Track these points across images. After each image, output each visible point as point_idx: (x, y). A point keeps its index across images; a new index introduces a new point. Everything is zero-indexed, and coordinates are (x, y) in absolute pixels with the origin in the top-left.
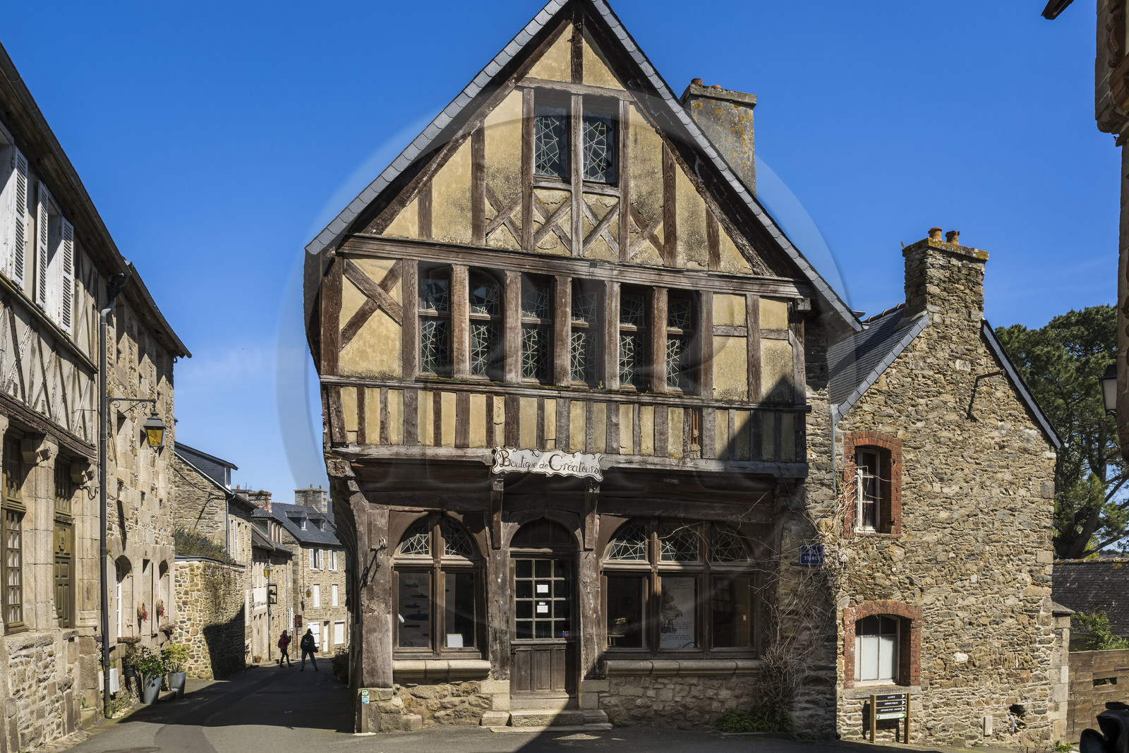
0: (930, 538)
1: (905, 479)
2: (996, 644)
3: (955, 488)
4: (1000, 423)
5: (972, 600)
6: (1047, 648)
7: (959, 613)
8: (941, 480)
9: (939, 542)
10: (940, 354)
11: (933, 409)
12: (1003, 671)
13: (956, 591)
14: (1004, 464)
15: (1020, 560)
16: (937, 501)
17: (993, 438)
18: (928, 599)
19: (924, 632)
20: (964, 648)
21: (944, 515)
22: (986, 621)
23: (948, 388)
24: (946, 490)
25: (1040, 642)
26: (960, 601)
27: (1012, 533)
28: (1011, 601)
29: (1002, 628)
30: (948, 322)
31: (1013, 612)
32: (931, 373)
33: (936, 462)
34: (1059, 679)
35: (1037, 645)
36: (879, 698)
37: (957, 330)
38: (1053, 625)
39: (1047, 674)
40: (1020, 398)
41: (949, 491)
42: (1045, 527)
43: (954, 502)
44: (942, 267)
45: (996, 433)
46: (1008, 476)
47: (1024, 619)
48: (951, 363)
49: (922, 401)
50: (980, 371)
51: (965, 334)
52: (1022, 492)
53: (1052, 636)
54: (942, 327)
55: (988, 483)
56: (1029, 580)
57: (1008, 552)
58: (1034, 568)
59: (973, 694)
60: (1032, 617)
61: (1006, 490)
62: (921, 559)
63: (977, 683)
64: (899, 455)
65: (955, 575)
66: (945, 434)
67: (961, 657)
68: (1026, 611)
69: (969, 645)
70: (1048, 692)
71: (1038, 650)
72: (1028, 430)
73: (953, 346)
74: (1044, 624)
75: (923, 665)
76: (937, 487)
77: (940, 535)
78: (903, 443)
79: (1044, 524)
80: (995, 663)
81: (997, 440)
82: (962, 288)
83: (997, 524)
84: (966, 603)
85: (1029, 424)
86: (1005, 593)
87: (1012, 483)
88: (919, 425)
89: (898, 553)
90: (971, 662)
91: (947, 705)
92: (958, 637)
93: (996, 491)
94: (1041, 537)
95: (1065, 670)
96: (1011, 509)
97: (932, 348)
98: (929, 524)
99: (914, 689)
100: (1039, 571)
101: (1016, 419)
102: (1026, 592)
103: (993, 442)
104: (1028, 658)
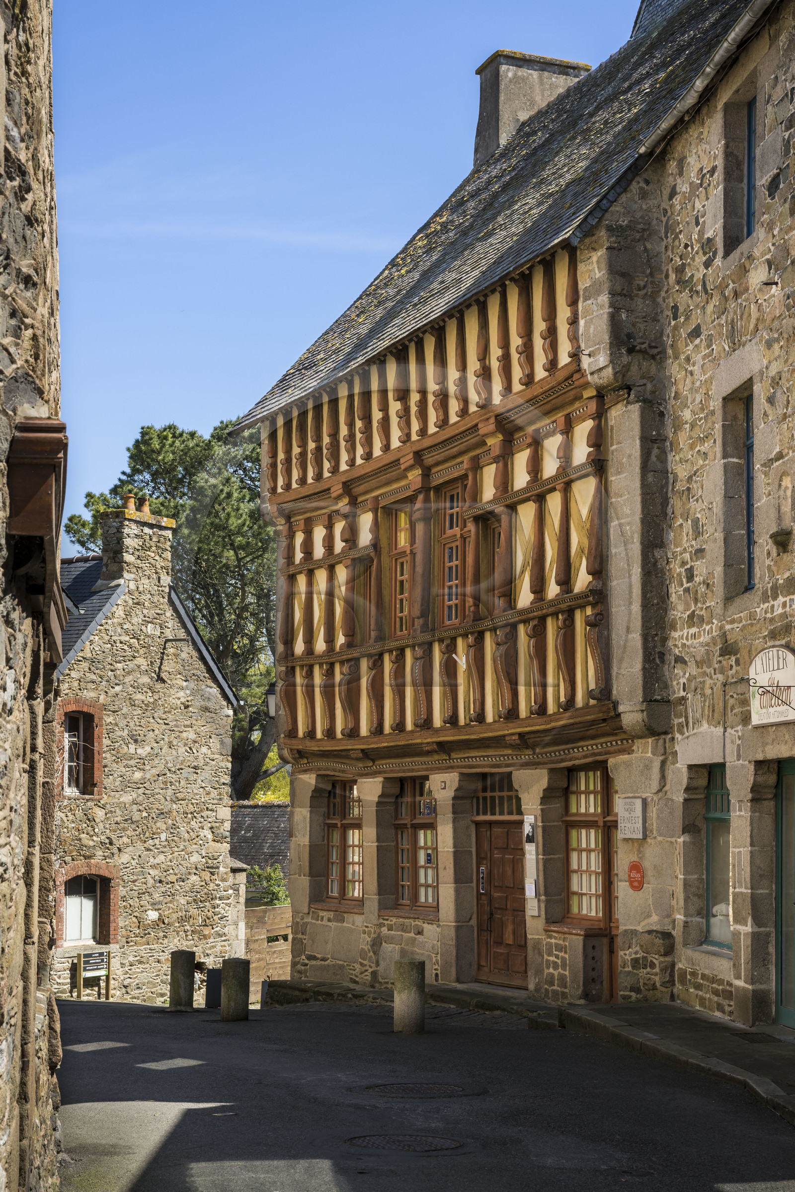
0: (127, 798)
1: (106, 742)
2: (183, 901)
3: (148, 749)
4: (185, 684)
5: (161, 858)
6: (226, 904)
7: (151, 872)
8: (136, 741)
9: (134, 802)
10: (135, 620)
11: (129, 673)
12: (188, 927)
13: (148, 850)
14: (188, 723)
15: (202, 817)
16: (132, 762)
17: (179, 699)
18: (125, 858)
19: (122, 891)
20: (155, 906)
21: (138, 775)
22: (172, 878)
23: (142, 652)
24: (140, 751)
25: (220, 899)
26: (152, 860)
27: (195, 791)
28: (195, 858)
29: (187, 886)
30: (141, 589)
31: (196, 869)
32: (127, 638)
33: (132, 724)
34: (237, 936)
35: (218, 902)
36: (86, 956)
37: (149, 596)
38: (231, 881)
39: (226, 930)
40: (202, 658)
41: (143, 751)
42: (224, 784)
43: (146, 762)
44: (137, 536)
45: (181, 694)
46: (192, 735)
47: (206, 875)
48: (143, 628)
49: (119, 666)
50: (169, 634)
51: (155, 600)
52: (204, 750)
53: (231, 892)
54: (136, 594)
55: (175, 743)
56: (210, 836)
57: (192, 810)
58: (214, 825)
59: (163, 951)
60: (212, 874)
61: (190, 748)
62: (119, 819)
63: (166, 941)
64: (101, 719)
65: (147, 835)
66: (139, 696)
67: (153, 915)
68: (208, 867)
69: (160, 903)
70: (227, 948)
71: (218, 906)
72: (208, 689)
73: (145, 611)
74: (224, 880)
75: (121, 924)
76: (132, 747)
77: (135, 796)
78: (104, 707)
79: (223, 780)
80: (181, 920)
81: (183, 700)
82: (153, 555)
83: (183, 783)
84: (157, 861)
85: (210, 682)
86: (190, 850)
87: (195, 742)
88: (118, 688)
89: (100, 814)
90: (161, 920)
91: (140, 962)
92: (150, 895)
93: (182, 750)
94: (220, 794)
95: (242, 925)
96: (195, 768)
97: (128, 615)
98: (127, 785)
99: (113, 947)
100: (218, 828)
101: (199, 679)
102: (208, 848)
103: (179, 702)
104: (210, 914)
